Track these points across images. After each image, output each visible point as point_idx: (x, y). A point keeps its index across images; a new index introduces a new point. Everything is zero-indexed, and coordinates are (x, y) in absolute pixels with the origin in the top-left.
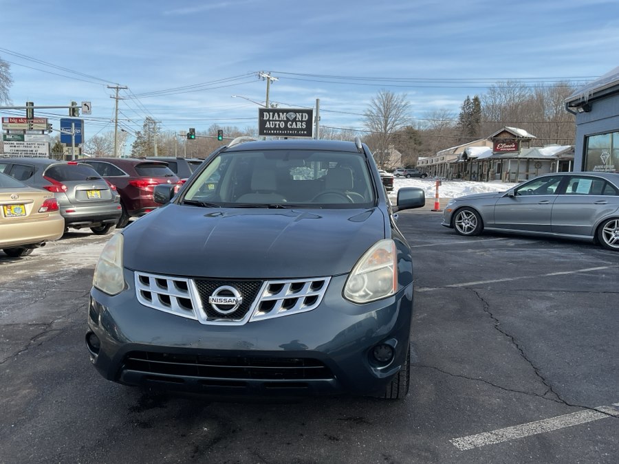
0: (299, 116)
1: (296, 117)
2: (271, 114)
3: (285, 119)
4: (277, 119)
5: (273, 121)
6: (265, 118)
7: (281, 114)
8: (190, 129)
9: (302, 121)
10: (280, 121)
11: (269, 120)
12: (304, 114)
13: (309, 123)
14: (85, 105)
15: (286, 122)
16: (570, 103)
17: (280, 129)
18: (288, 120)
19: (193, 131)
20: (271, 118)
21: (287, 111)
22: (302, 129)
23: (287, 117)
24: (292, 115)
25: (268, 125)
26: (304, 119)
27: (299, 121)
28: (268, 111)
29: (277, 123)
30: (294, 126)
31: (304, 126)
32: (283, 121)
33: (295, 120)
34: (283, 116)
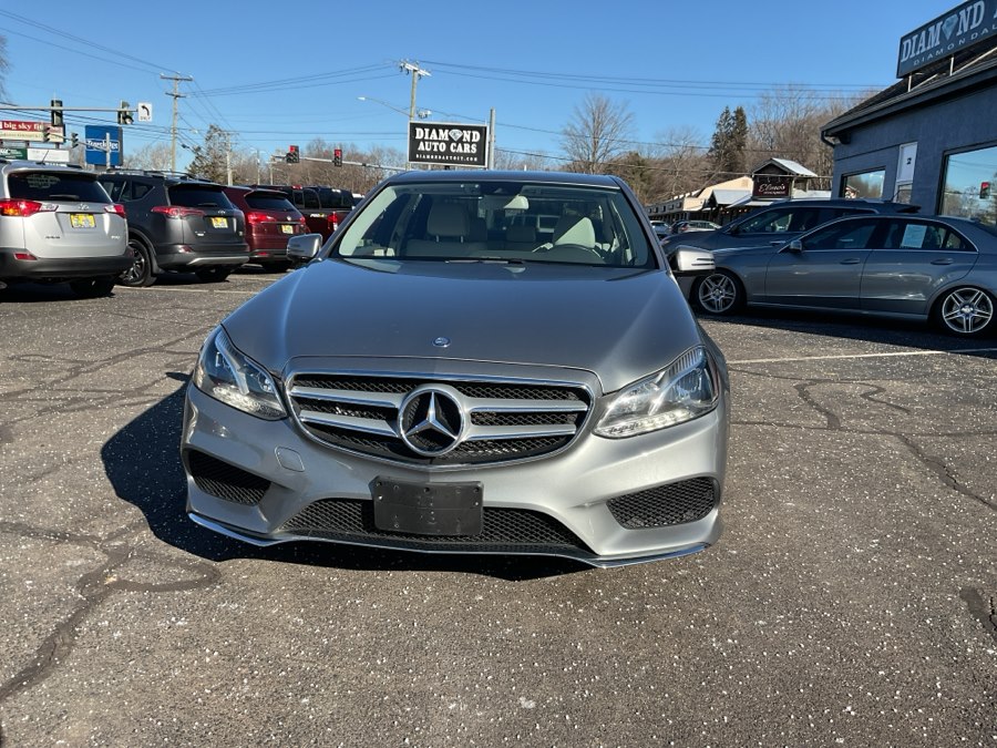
0: (467, 135)
1: (462, 137)
2: (427, 130)
3: (447, 139)
4: (436, 138)
5: (429, 141)
6: (417, 137)
7: (441, 131)
8: (292, 148)
9: (471, 143)
10: (440, 142)
11: (423, 140)
12: (474, 133)
13: (481, 145)
14: (144, 107)
15: (448, 144)
16: (828, 130)
17: (439, 153)
18: (451, 140)
19: (295, 149)
20: (426, 137)
21: (450, 128)
22: (471, 155)
23: (449, 137)
24: (457, 134)
25: (421, 147)
26: (474, 140)
27: (467, 142)
28: (423, 126)
29: (436, 144)
30: (460, 149)
31: (474, 150)
32: (444, 141)
33: (461, 141)
34: (444, 135)
